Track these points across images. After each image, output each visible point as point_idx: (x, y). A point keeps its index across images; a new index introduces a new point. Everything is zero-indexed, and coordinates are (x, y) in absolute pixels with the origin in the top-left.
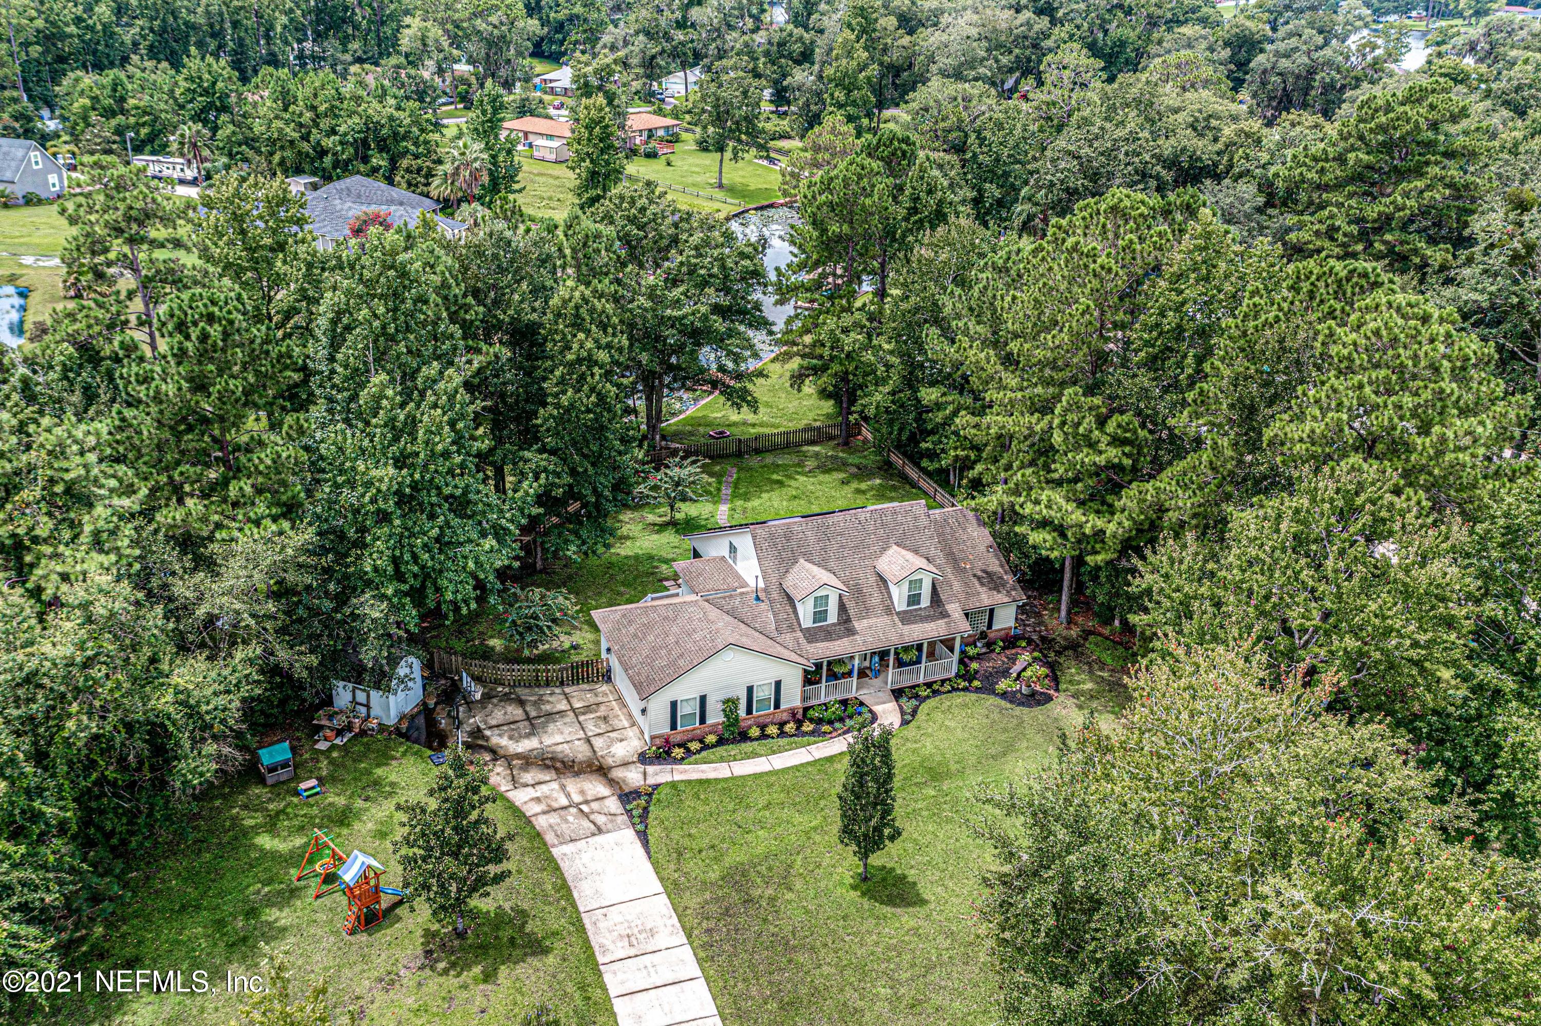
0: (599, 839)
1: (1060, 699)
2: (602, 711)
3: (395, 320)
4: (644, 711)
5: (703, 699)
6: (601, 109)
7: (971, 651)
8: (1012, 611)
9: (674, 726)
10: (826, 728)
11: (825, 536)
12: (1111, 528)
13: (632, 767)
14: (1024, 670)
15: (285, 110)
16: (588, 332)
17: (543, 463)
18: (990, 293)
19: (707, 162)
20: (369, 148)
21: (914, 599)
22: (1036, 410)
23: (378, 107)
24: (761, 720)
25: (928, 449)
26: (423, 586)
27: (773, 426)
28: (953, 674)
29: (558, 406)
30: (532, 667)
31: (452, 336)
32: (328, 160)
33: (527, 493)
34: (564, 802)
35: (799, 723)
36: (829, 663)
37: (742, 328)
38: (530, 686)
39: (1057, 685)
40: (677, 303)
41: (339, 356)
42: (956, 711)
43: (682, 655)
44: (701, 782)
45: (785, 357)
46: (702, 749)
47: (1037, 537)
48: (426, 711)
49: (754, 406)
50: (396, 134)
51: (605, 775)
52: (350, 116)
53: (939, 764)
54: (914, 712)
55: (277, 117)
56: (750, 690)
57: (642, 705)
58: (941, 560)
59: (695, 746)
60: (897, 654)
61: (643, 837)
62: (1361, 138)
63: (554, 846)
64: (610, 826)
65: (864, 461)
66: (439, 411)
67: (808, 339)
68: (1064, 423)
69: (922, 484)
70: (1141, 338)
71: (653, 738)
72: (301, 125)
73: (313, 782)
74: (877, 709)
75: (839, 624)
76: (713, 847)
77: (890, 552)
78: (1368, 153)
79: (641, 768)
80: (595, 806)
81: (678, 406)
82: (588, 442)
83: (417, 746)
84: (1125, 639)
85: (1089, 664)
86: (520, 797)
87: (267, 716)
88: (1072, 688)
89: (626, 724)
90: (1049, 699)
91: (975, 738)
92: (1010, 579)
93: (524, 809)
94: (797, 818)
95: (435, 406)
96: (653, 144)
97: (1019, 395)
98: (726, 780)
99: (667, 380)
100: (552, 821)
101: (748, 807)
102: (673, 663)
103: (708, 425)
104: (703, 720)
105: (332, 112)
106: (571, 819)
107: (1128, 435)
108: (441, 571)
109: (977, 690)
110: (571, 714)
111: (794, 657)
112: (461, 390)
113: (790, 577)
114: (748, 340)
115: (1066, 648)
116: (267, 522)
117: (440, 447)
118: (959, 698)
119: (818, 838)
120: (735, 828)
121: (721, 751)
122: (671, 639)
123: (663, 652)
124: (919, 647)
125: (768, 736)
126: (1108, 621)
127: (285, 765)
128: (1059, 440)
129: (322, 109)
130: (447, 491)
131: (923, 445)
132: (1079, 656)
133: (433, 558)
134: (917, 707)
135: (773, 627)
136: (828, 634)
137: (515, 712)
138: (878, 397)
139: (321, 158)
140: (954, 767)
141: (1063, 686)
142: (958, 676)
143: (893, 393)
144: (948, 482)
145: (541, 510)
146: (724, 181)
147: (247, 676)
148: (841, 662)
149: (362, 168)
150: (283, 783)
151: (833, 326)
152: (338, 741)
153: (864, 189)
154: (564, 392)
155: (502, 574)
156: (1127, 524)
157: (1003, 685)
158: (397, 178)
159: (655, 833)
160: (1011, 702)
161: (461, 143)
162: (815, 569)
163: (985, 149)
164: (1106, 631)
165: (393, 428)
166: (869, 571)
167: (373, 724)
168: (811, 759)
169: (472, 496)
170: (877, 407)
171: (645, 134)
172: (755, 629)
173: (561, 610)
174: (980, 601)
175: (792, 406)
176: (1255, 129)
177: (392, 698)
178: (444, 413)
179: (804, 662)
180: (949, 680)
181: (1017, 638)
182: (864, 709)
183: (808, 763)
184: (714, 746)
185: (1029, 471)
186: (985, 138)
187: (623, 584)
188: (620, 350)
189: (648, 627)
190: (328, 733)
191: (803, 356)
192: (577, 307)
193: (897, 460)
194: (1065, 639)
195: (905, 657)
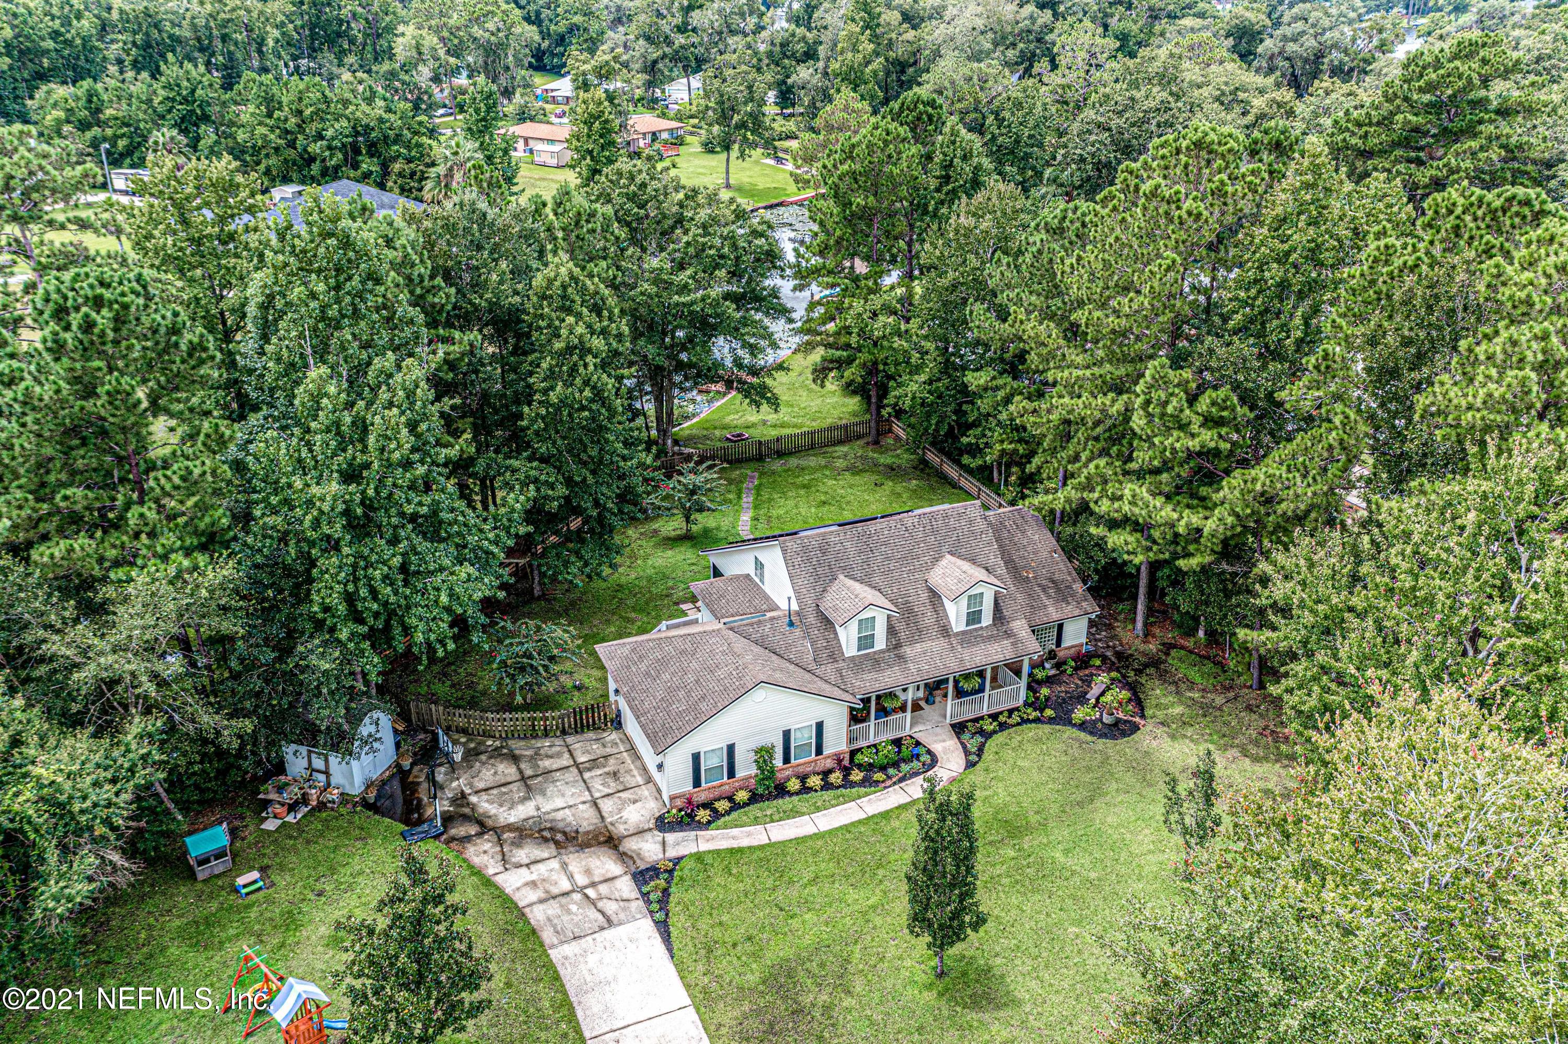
0: (609, 934)
1: (1149, 728)
2: (611, 766)
3: (338, 301)
4: (660, 767)
5: (731, 749)
6: (600, 103)
7: (1040, 674)
8: (1083, 623)
9: (697, 783)
10: (879, 776)
11: (867, 547)
12: (1210, 525)
13: (648, 836)
14: (1103, 694)
15: (270, 115)
16: (579, 316)
17: (533, 473)
18: (1045, 257)
19: (714, 163)
20: (360, 153)
21: (974, 617)
22: (1110, 390)
23: (367, 109)
24: (801, 769)
25: (970, 444)
26: (388, 627)
27: (795, 426)
28: (1021, 702)
29: (546, 403)
30: (526, 715)
31: (411, 322)
32: (315, 169)
33: (513, 510)
34: (565, 885)
35: (847, 771)
36: (878, 697)
37: (758, 316)
38: (525, 737)
39: (1142, 710)
40: (684, 289)
41: (269, 348)
42: (1028, 747)
43: (703, 698)
44: (732, 851)
45: (807, 348)
46: (732, 809)
47: (1117, 539)
48: (401, 774)
49: (775, 403)
50: (386, 137)
51: (616, 847)
52: (337, 120)
53: (1017, 816)
54: (980, 751)
55: (260, 124)
56: (787, 734)
57: (659, 759)
58: (1002, 570)
59: (722, 805)
60: (956, 682)
61: (663, 928)
62: (1406, 99)
63: (553, 946)
64: (622, 916)
65: (898, 461)
66: (395, 411)
67: (831, 327)
68: (1148, 402)
69: (963, 483)
70: (1236, 298)
71: (672, 798)
72: (287, 132)
73: (255, 875)
74: (937, 748)
75: (888, 650)
76: (750, 938)
77: (943, 562)
78: (1416, 115)
79: (659, 836)
80: (603, 889)
81: (691, 408)
82: (585, 446)
83: (387, 820)
84: (1213, 652)
85: (1175, 683)
86: (511, 881)
87: (202, 791)
88: (1160, 714)
89: (640, 780)
90: (1135, 728)
91: (1054, 780)
92: (1079, 587)
93: (516, 897)
94: (852, 895)
95: (390, 405)
96: (657, 146)
97: (1088, 373)
98: (761, 847)
99: (678, 378)
100: (550, 912)
101: (791, 882)
102: (693, 707)
103: (725, 427)
104: (731, 774)
105: (319, 115)
106: (574, 908)
107: (1225, 414)
108: (408, 607)
109: (1051, 721)
110: (574, 770)
111: (837, 693)
112: (423, 384)
113: (828, 597)
114: (766, 328)
115: (1146, 666)
116: (178, 558)
117: (397, 455)
118: (1031, 731)
119: (878, 921)
120: (776, 911)
121: (754, 810)
122: (691, 678)
123: (681, 694)
124: (981, 674)
125: (810, 790)
126: (1192, 632)
127: (220, 854)
128: (1143, 422)
129: (308, 112)
130: (409, 509)
131: (965, 440)
132: (1163, 676)
133: (396, 593)
134: (983, 745)
135: (811, 657)
136: (876, 662)
137: (507, 770)
138: (914, 387)
139: (309, 166)
140: (1034, 819)
141: (1149, 712)
142: (1026, 704)
143: (930, 382)
144: (991, 480)
145: (531, 529)
146: (732, 181)
147: (144, 758)
148: (892, 695)
149: (352, 173)
150: (218, 876)
151: (860, 310)
152: (290, 818)
153: (890, 156)
154: (552, 388)
155: (488, 605)
156: (1230, 520)
157: (1080, 713)
158: (390, 184)
159: (678, 923)
160: (1092, 733)
161: (453, 143)
162: (857, 586)
163: (1004, 131)
164: (1190, 643)
165: (338, 433)
166: (920, 586)
167: (334, 795)
168: (863, 816)
169: (444, 515)
170: (914, 398)
171: (649, 137)
172: (790, 661)
173: (558, 646)
174: (1047, 615)
175: (815, 404)
176: (1288, 98)
177: (354, 763)
178: (403, 413)
179: (849, 697)
180: (1017, 709)
181: (1090, 656)
182: (922, 750)
183: (860, 822)
184: (746, 805)
185: (1102, 462)
186: (1004, 119)
187: (634, 609)
188: (619, 337)
189: (663, 663)
190: (279, 809)
191: (828, 346)
192: (564, 287)
193: (933, 457)
194: (1144, 654)
195: (966, 686)
